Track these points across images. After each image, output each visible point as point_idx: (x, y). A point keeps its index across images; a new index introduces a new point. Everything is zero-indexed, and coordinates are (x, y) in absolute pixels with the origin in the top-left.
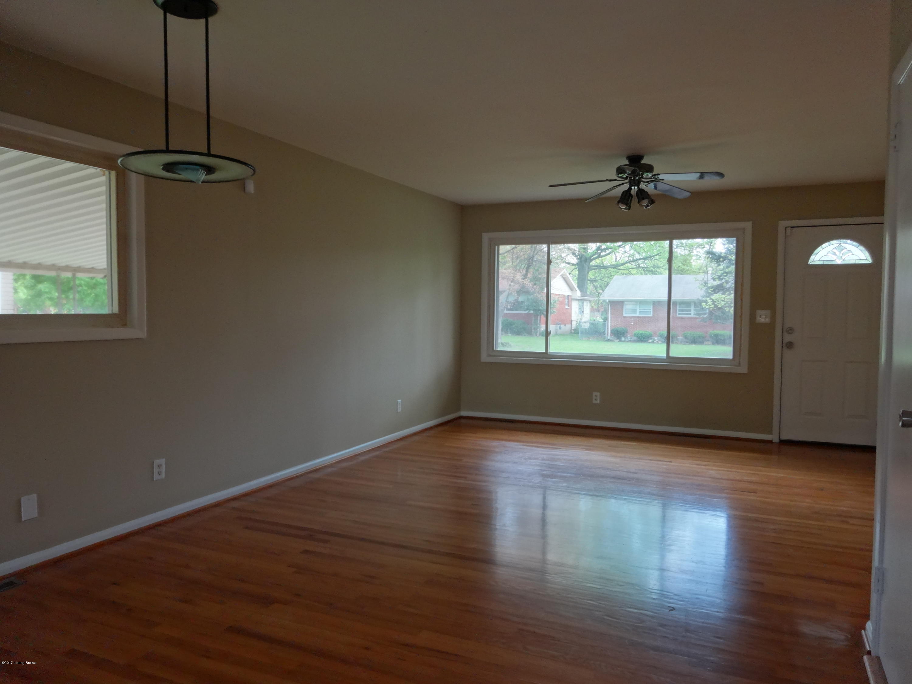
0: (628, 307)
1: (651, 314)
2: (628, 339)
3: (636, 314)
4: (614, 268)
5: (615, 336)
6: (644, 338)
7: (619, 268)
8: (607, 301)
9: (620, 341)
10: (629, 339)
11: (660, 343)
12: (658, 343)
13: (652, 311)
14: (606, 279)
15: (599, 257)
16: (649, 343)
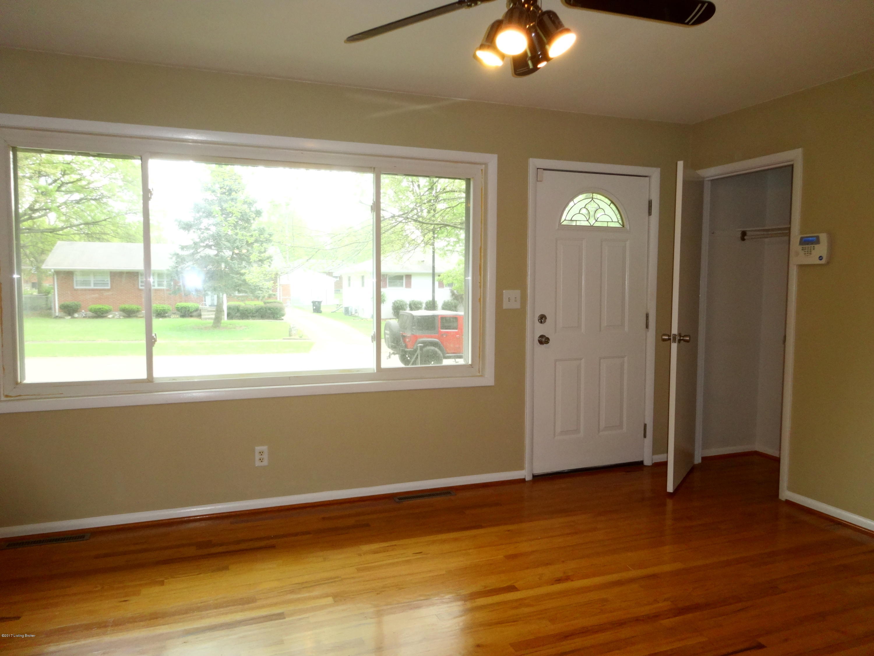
0: (78, 278)
1: (108, 286)
2: (82, 315)
3: (90, 286)
4: (51, 232)
5: (65, 312)
6: (102, 314)
7: (58, 232)
8: (53, 270)
9: (73, 317)
10: (84, 315)
11: (122, 318)
12: (120, 318)
13: (109, 282)
14: (40, 245)
15: (31, 218)
16: (109, 318)
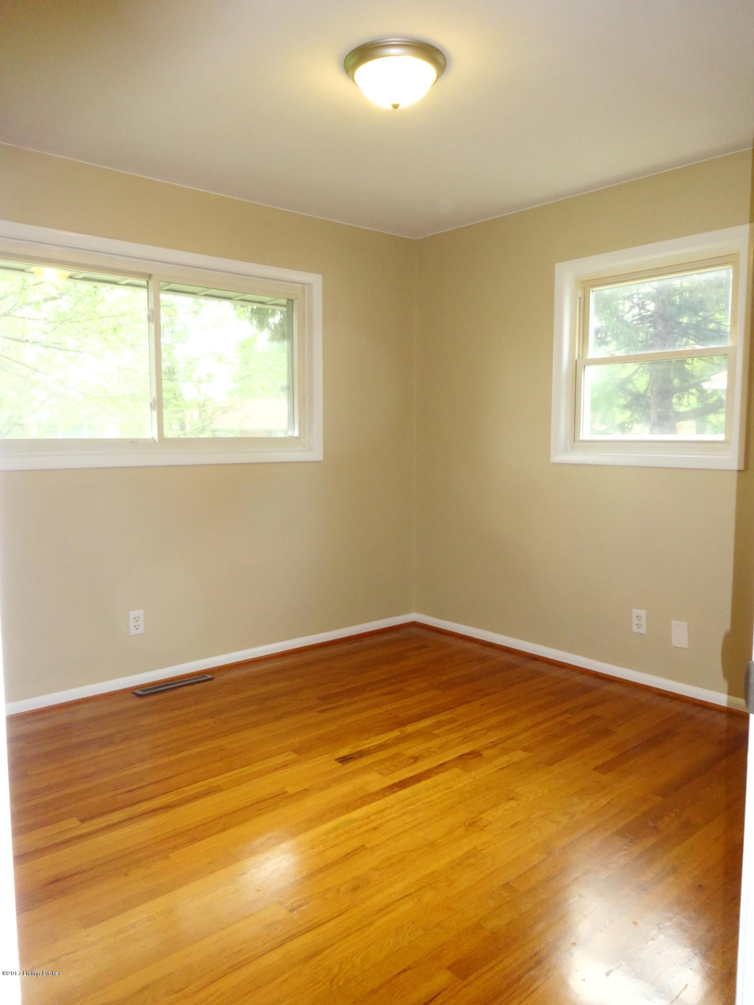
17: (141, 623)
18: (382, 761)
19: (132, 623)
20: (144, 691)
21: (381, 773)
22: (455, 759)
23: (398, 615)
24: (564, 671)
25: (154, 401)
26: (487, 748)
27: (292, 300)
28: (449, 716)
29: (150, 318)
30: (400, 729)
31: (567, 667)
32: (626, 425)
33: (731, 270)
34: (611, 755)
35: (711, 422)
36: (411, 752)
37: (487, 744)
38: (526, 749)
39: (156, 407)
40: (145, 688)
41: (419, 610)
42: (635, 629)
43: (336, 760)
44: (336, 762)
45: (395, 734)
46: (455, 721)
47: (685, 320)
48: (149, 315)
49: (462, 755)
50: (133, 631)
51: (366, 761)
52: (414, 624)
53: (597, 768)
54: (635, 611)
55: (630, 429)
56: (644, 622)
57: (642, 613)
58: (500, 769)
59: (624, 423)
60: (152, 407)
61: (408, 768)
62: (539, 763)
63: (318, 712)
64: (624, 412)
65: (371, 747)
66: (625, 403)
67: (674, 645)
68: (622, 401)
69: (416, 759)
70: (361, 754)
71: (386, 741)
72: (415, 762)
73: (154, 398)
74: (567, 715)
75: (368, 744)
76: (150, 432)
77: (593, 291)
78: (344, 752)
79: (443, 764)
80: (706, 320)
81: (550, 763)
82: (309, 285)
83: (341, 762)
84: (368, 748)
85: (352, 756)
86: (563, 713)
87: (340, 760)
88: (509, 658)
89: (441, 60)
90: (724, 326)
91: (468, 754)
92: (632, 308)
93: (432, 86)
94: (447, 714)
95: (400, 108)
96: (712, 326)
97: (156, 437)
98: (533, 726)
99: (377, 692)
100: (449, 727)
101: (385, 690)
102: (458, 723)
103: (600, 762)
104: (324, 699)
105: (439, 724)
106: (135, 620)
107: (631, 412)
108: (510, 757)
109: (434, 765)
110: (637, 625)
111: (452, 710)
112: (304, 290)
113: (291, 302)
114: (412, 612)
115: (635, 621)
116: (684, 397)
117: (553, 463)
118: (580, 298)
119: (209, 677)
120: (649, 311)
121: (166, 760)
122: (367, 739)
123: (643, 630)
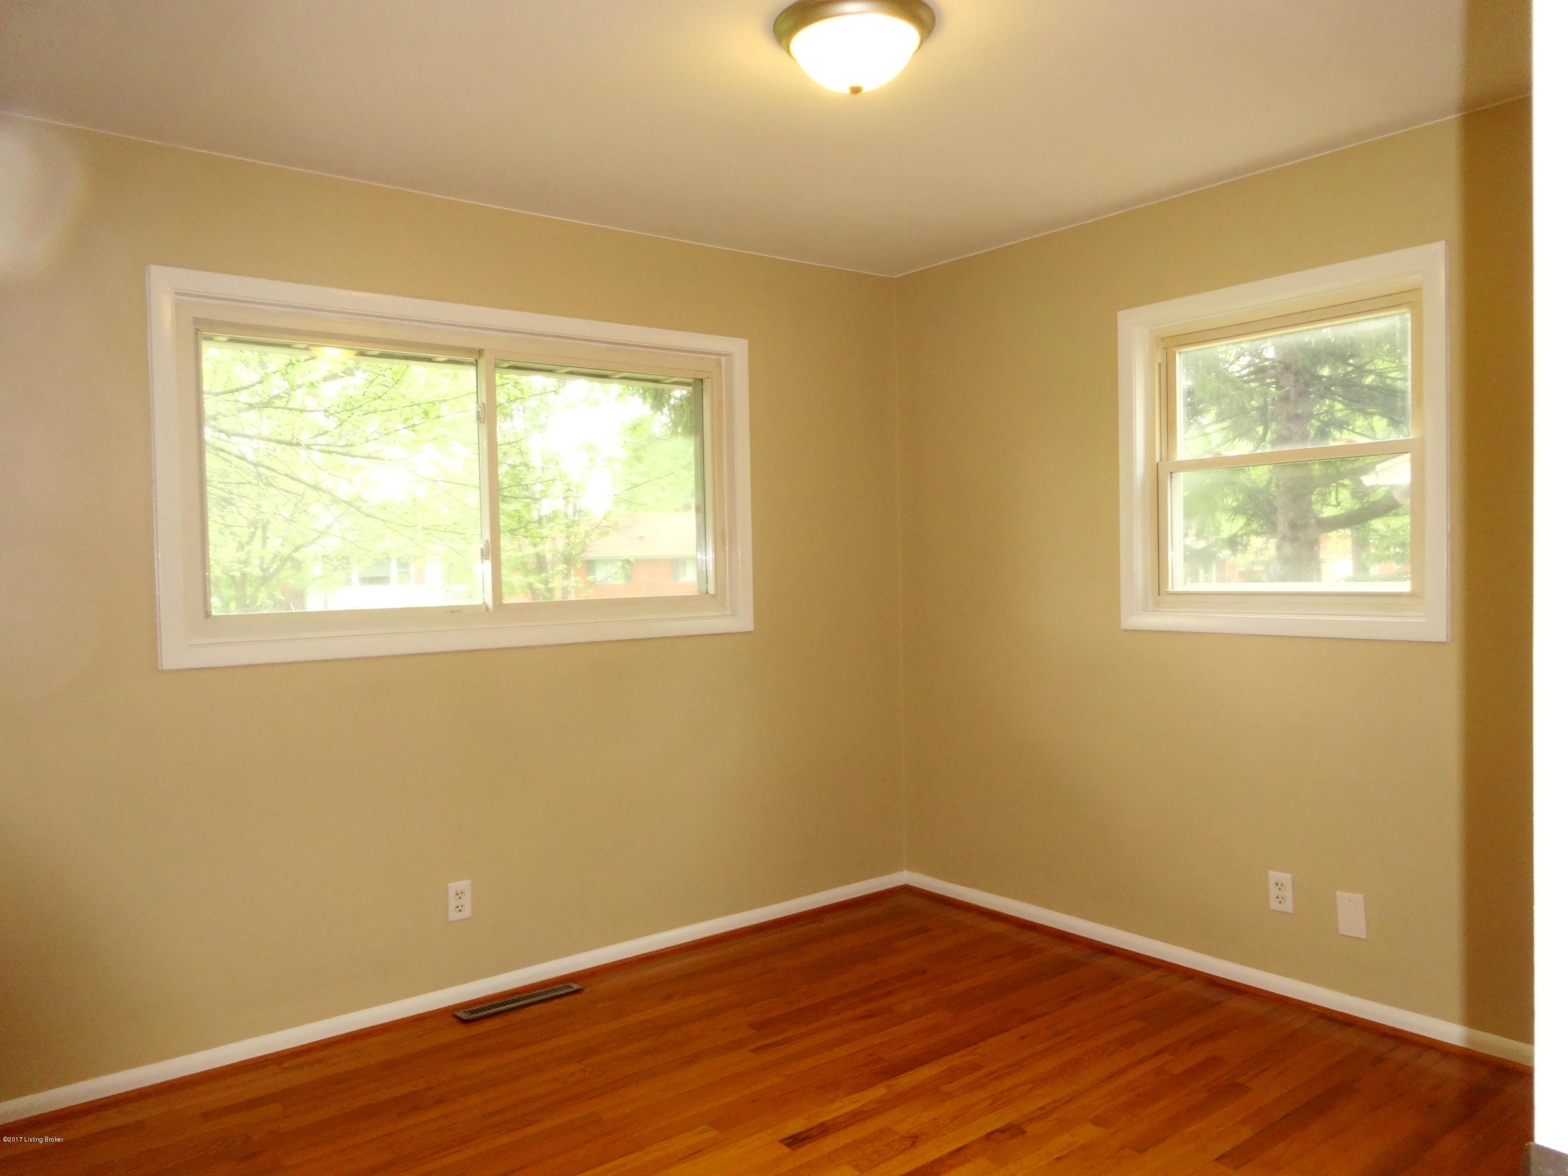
17: (467, 901)
18: (856, 1144)
19: (453, 902)
20: (472, 1013)
21: (856, 1167)
22: (979, 1140)
23: (881, 874)
24: (1159, 973)
25: (487, 547)
26: (1031, 1120)
27: (702, 380)
28: (966, 1059)
29: (480, 416)
30: (886, 1083)
31: (1160, 967)
32: (1239, 539)
33: (1408, 316)
34: (1246, 1133)
35: (1376, 531)
36: (905, 1127)
37: (1034, 1111)
38: (1098, 1121)
39: (490, 556)
40: (473, 1008)
41: (913, 866)
42: (1274, 905)
43: (782, 1141)
44: (781, 1145)
45: (878, 1092)
46: (979, 1067)
47: (1325, 372)
48: (478, 413)
49: (992, 1133)
50: (453, 915)
51: (829, 1144)
52: (906, 889)
53: (1221, 1158)
54: (1274, 875)
55: (1245, 546)
56: (1288, 893)
57: (1286, 878)
58: (1058, 1159)
59: (1235, 535)
60: (484, 555)
61: (901, 1156)
62: (1122, 1148)
63: (752, 1051)
64: (1233, 520)
65: (840, 1117)
66: (1234, 504)
67: (1341, 933)
68: (1230, 501)
69: (914, 1140)
70: (823, 1130)
71: (864, 1105)
72: (912, 1146)
73: (487, 541)
74: (1167, 1057)
75: (836, 1110)
76: (482, 595)
77: (1180, 353)
78: (795, 1126)
79: (959, 1150)
80: (1361, 370)
81: (1141, 1147)
82: (728, 355)
83: (789, 1145)
84: (834, 1118)
85: (809, 1133)
86: (1158, 1053)
87: (788, 1141)
88: (1065, 950)
89: (924, 15)
90: (1390, 378)
91: (1002, 1131)
92: (1239, 356)
93: (914, 54)
94: (963, 1056)
95: (863, 91)
96: (1369, 380)
97: (489, 602)
98: (1111, 1077)
99: (848, 1014)
100: (968, 1079)
101: (862, 1010)
102: (982, 1072)
103: (1225, 1147)
104: (760, 1027)
105: (952, 1075)
106: (458, 897)
107: (1245, 521)
108: (1073, 1136)
109: (946, 1150)
110: (1278, 897)
111: (973, 1047)
112: (719, 363)
113: (700, 381)
114: (902, 871)
115: (1273, 891)
116: (1330, 493)
117: (1126, 631)
118: (1160, 364)
119: (575, 987)
120: (1267, 360)
121: (506, 1139)
122: (832, 1101)
123: (1288, 907)
